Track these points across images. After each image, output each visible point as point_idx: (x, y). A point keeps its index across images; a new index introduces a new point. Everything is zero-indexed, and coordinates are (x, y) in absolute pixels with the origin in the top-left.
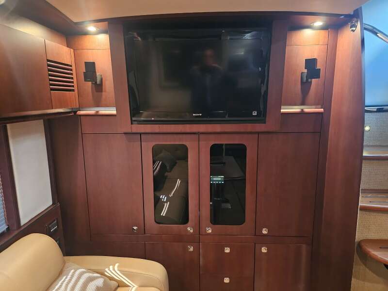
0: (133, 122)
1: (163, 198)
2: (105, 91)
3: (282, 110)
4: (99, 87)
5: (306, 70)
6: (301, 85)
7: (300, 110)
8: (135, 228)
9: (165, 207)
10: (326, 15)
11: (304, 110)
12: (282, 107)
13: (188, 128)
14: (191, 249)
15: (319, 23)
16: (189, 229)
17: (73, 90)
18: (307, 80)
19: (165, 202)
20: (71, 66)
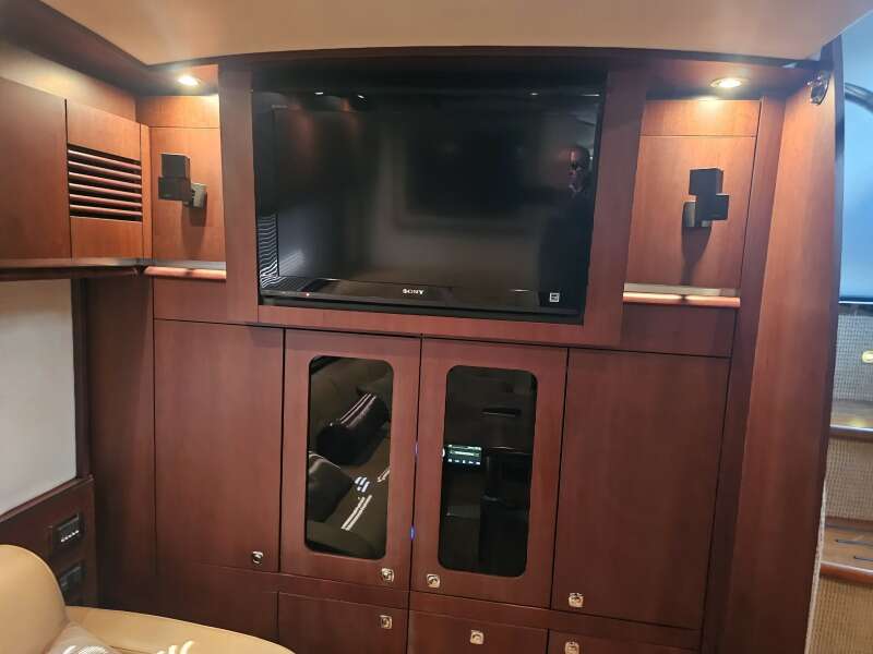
0: (267, 300)
1: (362, 483)
2: (211, 225)
3: (625, 295)
4: (197, 214)
5: (695, 197)
6: (683, 234)
7: (677, 297)
8: (258, 554)
9: (359, 505)
10: (751, 60)
11: (688, 298)
12: (627, 286)
13: (394, 322)
14: (388, 624)
15: (731, 82)
16: (386, 571)
17: (139, 219)
18: (698, 223)
19: (361, 494)
20: (139, 163)
